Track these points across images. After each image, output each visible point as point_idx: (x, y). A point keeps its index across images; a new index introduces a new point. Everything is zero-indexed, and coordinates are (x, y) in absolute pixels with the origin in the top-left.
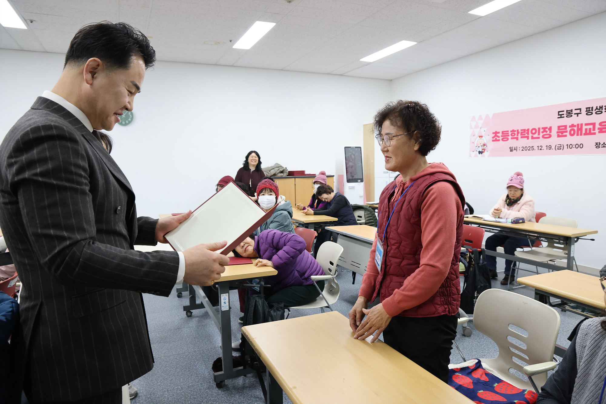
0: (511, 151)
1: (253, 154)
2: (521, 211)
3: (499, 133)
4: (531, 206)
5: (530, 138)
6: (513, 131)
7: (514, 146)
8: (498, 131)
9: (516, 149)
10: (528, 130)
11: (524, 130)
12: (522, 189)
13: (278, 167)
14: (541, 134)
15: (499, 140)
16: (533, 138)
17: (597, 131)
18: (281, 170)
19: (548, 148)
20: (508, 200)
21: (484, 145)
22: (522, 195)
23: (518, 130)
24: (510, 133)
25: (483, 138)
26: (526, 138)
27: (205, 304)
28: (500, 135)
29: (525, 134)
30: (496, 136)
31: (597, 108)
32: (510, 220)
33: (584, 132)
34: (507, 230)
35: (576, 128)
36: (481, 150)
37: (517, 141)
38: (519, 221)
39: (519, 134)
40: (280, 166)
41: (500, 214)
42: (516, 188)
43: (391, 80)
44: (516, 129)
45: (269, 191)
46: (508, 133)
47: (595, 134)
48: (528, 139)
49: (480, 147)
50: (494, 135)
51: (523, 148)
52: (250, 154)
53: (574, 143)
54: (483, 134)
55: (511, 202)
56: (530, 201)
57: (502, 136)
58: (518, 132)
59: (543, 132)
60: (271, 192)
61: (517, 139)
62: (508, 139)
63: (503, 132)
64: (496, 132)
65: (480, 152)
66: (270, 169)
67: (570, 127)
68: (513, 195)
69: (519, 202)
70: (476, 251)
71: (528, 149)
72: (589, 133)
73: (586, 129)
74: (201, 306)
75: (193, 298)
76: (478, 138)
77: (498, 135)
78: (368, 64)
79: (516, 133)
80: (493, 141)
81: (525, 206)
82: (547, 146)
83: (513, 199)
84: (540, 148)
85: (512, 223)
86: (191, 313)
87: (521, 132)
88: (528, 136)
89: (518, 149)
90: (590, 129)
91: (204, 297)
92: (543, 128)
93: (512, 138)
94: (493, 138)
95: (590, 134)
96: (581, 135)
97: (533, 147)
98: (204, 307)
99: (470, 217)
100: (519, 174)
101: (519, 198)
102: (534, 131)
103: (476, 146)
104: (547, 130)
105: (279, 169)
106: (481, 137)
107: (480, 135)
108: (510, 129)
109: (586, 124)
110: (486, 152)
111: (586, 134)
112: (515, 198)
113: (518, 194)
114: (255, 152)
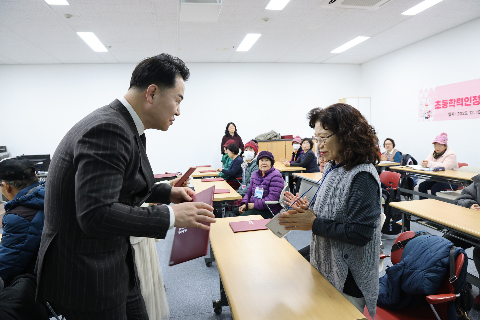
0: (449, 116)
1: (231, 125)
2: (444, 162)
3: (440, 102)
4: (452, 158)
5: (464, 105)
6: (451, 100)
7: (451, 112)
8: (439, 101)
9: (453, 114)
10: (462, 99)
11: (459, 99)
12: (445, 145)
13: (273, 133)
14: (472, 102)
15: (440, 108)
16: (466, 105)
18: (275, 135)
19: (478, 113)
20: (435, 154)
21: (429, 112)
22: (446, 150)
23: (454, 99)
24: (448, 102)
25: (428, 106)
26: (461, 106)
28: (441, 103)
29: (460, 102)
30: (438, 104)
32: (432, 169)
34: (434, 177)
36: (427, 116)
37: (454, 108)
38: (439, 170)
39: (456, 102)
40: (274, 132)
41: (427, 165)
42: (440, 144)
43: (361, 64)
44: (453, 99)
45: (250, 148)
46: (447, 102)
48: (462, 106)
49: (427, 113)
50: (436, 104)
51: (458, 113)
54: (428, 103)
55: (437, 155)
56: (452, 155)
57: (442, 104)
58: (455, 101)
59: (473, 100)
60: (251, 149)
61: (454, 106)
62: (447, 106)
63: (443, 101)
64: (438, 101)
65: (427, 118)
66: (267, 135)
68: (438, 150)
69: (443, 155)
70: (392, 190)
71: (463, 114)
76: (425, 106)
77: (439, 103)
78: (338, 54)
79: (453, 101)
80: (436, 108)
81: (447, 158)
82: (477, 111)
83: (438, 153)
84: (471, 113)
85: (433, 171)
87: (457, 101)
88: (462, 104)
89: (455, 114)
92: (473, 97)
93: (450, 106)
94: (436, 106)
97: (466, 112)
99: (404, 167)
100: (443, 134)
101: (443, 152)
102: (467, 100)
103: (423, 113)
104: (477, 98)
105: (273, 135)
106: (427, 105)
107: (426, 104)
108: (449, 99)
110: (430, 117)
112: (439, 152)
113: (442, 149)
114: (232, 123)
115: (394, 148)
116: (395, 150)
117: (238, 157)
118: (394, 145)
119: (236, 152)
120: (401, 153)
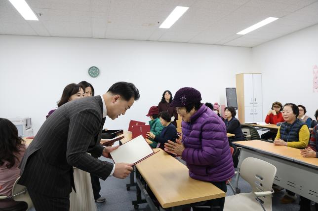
1: (167, 93)
27: (147, 200)
43: (252, 47)
52: (165, 92)
74: (145, 201)
75: (139, 196)
78: (241, 36)
86: (138, 206)
91: (147, 195)
98: (146, 202)
114: (168, 91)
115: (304, 114)
116: (306, 116)
117: (170, 124)
118: (305, 112)
119: (168, 120)
120: (311, 119)
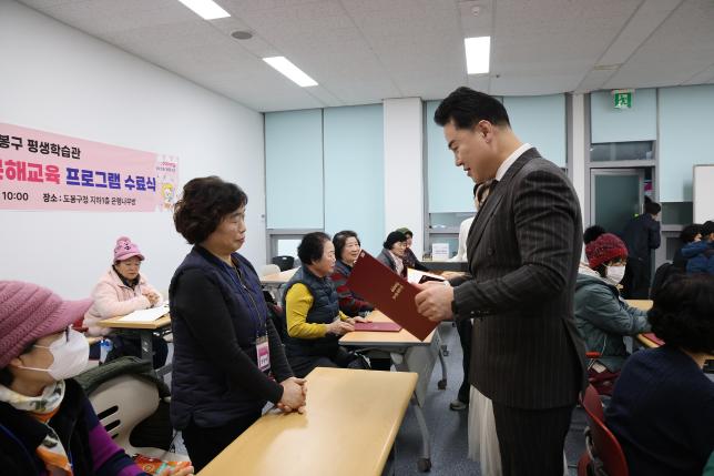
17: (44, 177)
31: (42, 145)
33: (28, 176)
35: (15, 168)
47: (42, 181)
53: (15, 191)
67: (7, 164)
72: (34, 178)
73: (30, 173)
90: (36, 173)
95: (36, 180)
96: (24, 179)
109: (30, 165)
111: (30, 179)
